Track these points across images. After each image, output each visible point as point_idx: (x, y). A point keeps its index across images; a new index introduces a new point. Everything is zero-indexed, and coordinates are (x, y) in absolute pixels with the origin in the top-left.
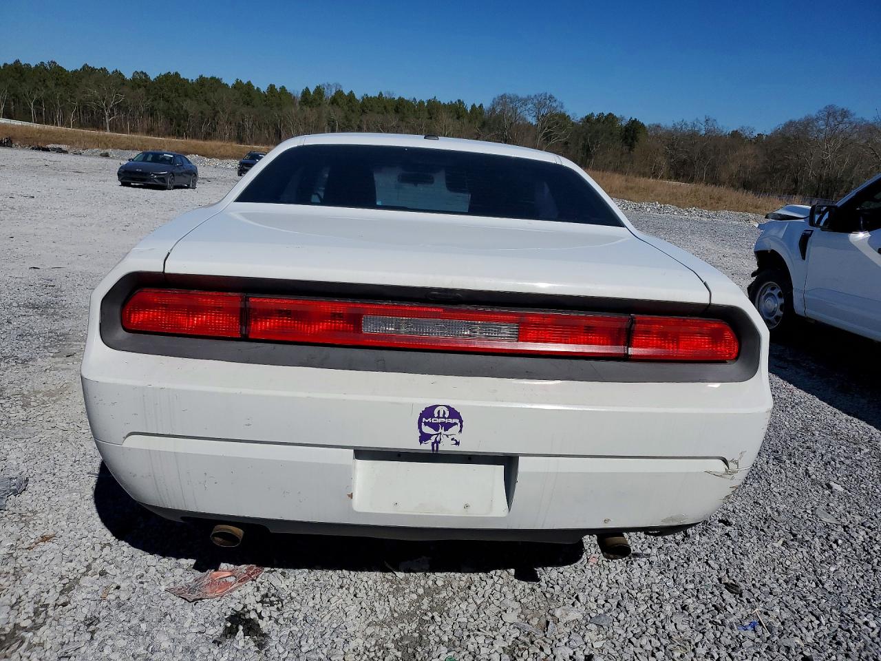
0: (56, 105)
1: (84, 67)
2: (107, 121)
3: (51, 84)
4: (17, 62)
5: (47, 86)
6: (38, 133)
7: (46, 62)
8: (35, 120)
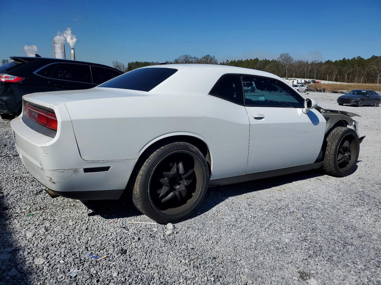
0: (356, 74)
1: (372, 57)
2: (378, 79)
3: (356, 66)
4: (344, 59)
5: (354, 67)
6: (346, 86)
7: (356, 57)
8: (346, 81)
